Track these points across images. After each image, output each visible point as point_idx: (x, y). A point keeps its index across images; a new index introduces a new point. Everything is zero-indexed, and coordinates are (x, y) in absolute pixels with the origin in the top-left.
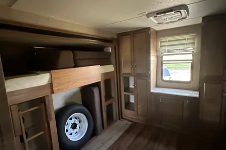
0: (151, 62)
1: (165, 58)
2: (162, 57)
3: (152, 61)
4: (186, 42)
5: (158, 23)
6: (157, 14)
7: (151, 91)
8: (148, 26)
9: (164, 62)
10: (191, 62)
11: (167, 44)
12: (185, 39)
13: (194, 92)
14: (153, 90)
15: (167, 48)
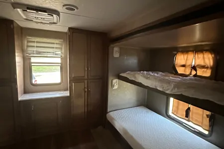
0: (17, 64)
1: (33, 60)
2: (30, 59)
3: (18, 62)
4: (55, 46)
5: (27, 19)
6: (28, 8)
7: (19, 99)
8: (12, 19)
9: (32, 64)
10: (60, 65)
11: (35, 44)
12: (54, 43)
13: (65, 92)
14: (21, 97)
15: (35, 49)
